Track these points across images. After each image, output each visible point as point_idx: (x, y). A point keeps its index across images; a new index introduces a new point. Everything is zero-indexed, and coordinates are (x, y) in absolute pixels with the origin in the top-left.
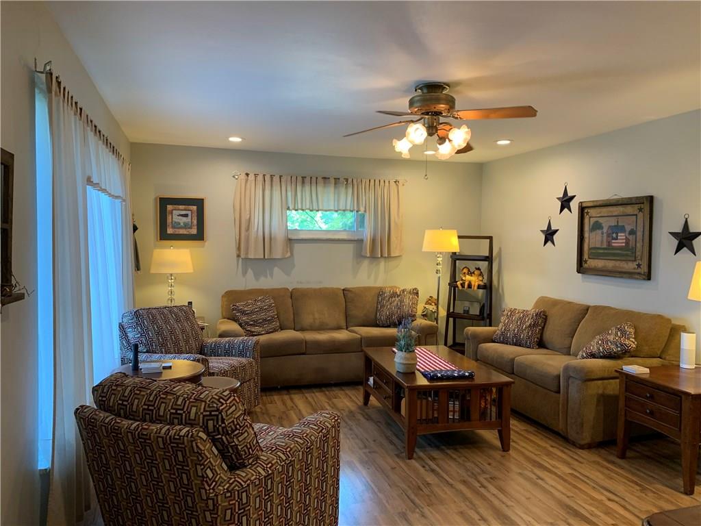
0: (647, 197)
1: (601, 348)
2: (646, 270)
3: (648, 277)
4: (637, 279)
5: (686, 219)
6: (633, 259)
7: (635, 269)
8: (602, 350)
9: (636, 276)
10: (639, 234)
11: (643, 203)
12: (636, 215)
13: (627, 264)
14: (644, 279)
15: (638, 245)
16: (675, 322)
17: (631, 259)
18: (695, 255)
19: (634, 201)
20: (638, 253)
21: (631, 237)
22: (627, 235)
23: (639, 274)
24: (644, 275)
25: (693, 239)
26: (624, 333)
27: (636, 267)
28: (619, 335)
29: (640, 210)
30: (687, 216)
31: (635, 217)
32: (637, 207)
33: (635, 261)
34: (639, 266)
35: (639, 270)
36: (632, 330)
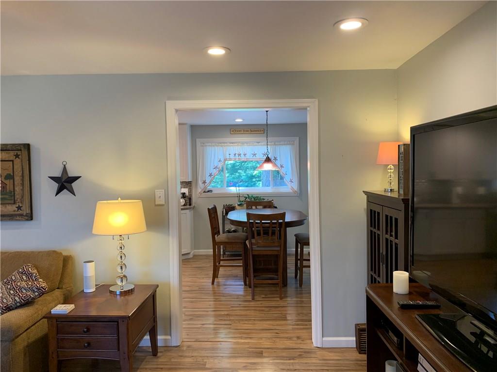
0: (24, 145)
1: (17, 298)
2: (28, 211)
3: (30, 217)
4: (19, 220)
5: (65, 165)
6: (13, 202)
7: (14, 211)
8: (18, 300)
9: (18, 218)
10: (17, 179)
11: (21, 150)
12: (13, 161)
13: (6, 207)
14: (27, 220)
15: (16, 189)
16: (65, 254)
17: (9, 202)
18: (75, 195)
19: (9, 147)
20: (17, 197)
21: (7, 182)
22: (3, 180)
23: (22, 215)
24: (26, 216)
25: (73, 182)
26: (29, 276)
27: (17, 209)
28: (25, 279)
29: (17, 156)
30: (65, 163)
31: (11, 162)
32: (12, 153)
33: (14, 203)
34: (19, 208)
35: (20, 212)
36: (35, 271)
